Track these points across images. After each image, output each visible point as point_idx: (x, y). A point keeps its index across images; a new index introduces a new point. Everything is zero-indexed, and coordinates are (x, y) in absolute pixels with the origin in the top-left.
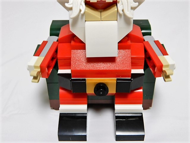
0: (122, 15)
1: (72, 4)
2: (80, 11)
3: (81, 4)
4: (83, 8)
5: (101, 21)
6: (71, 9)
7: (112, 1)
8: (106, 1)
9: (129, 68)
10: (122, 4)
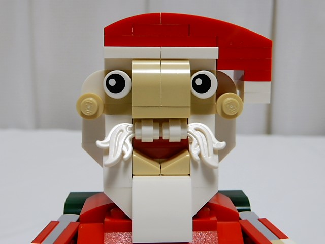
0: (199, 163)
1: (109, 142)
2: (123, 154)
3: (125, 143)
4: (128, 150)
5: (161, 176)
6: (106, 152)
7: (180, 141)
8: (168, 140)
10: (198, 144)
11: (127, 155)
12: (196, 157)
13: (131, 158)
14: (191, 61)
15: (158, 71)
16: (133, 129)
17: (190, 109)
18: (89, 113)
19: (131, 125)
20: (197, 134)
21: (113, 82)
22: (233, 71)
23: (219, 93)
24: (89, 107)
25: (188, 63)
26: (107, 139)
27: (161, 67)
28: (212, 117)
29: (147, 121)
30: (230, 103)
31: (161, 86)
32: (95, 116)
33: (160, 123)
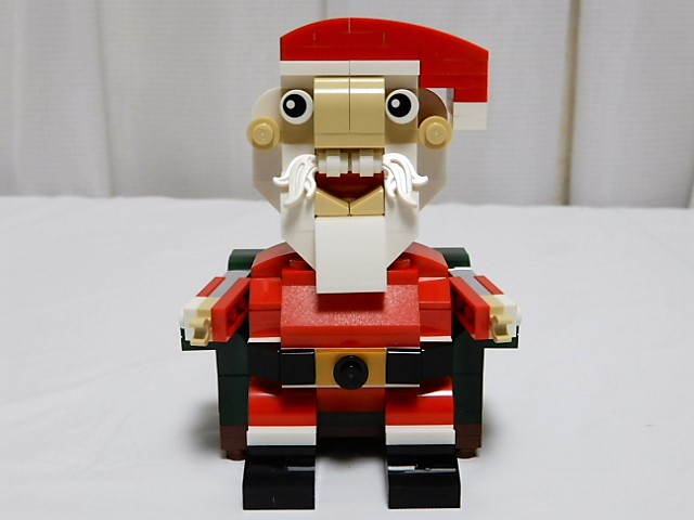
0: (395, 201)
1: (288, 179)
2: (305, 191)
3: (307, 179)
4: (312, 186)
5: (350, 217)
6: (286, 189)
7: (373, 175)
8: (359, 174)
9: (415, 322)
10: (394, 179)
11: (309, 194)
12: (391, 193)
13: (314, 196)
14: (386, 78)
15: (346, 91)
16: (316, 162)
17: (383, 137)
18: (263, 142)
19: (313, 156)
20: (395, 167)
21: (291, 105)
23: (422, 116)
24: (263, 134)
25: (382, 80)
26: (285, 175)
27: (350, 86)
28: (415, 146)
29: (333, 151)
30: (434, 130)
31: (350, 107)
32: (269, 146)
33: (349, 153)
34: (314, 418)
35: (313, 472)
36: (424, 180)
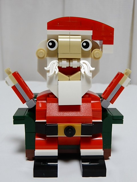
0: (84, 75)
1: (49, 68)
2: (55, 72)
3: (55, 68)
4: (57, 70)
5: (69, 81)
6: (49, 71)
7: (77, 67)
8: (72, 67)
9: (91, 115)
10: (84, 68)
11: (56, 73)
12: (83, 73)
13: (58, 74)
14: (82, 36)
15: (69, 40)
16: (59, 63)
17: (81, 55)
18: (41, 56)
19: (58, 61)
20: (84, 65)
21: (51, 44)
22: (99, 41)
23: (93, 49)
24: (41, 54)
25: (80, 37)
26: (48, 67)
27: (70, 38)
28: (90, 59)
29: (64, 59)
30: (97, 53)
31: (70, 45)
32: (43, 57)
33: (70, 60)
34: (57, 147)
35: (57, 165)
36: (93, 69)
